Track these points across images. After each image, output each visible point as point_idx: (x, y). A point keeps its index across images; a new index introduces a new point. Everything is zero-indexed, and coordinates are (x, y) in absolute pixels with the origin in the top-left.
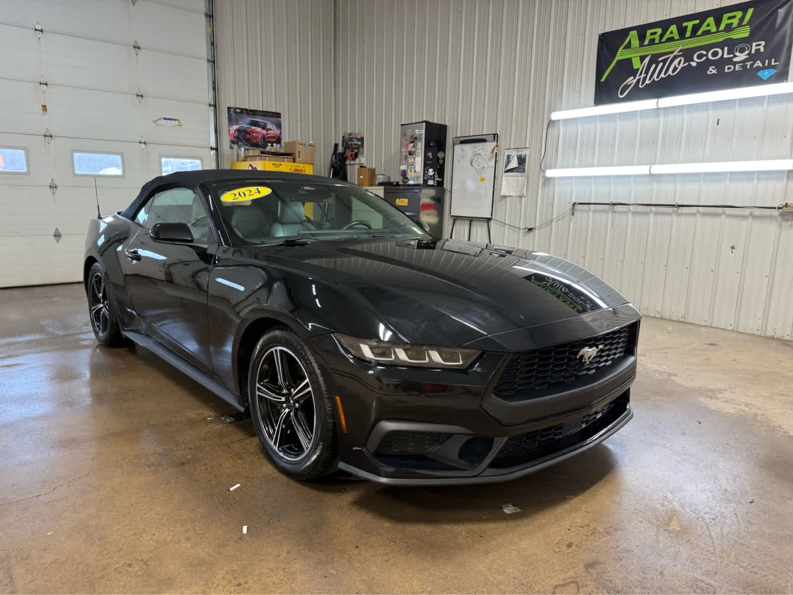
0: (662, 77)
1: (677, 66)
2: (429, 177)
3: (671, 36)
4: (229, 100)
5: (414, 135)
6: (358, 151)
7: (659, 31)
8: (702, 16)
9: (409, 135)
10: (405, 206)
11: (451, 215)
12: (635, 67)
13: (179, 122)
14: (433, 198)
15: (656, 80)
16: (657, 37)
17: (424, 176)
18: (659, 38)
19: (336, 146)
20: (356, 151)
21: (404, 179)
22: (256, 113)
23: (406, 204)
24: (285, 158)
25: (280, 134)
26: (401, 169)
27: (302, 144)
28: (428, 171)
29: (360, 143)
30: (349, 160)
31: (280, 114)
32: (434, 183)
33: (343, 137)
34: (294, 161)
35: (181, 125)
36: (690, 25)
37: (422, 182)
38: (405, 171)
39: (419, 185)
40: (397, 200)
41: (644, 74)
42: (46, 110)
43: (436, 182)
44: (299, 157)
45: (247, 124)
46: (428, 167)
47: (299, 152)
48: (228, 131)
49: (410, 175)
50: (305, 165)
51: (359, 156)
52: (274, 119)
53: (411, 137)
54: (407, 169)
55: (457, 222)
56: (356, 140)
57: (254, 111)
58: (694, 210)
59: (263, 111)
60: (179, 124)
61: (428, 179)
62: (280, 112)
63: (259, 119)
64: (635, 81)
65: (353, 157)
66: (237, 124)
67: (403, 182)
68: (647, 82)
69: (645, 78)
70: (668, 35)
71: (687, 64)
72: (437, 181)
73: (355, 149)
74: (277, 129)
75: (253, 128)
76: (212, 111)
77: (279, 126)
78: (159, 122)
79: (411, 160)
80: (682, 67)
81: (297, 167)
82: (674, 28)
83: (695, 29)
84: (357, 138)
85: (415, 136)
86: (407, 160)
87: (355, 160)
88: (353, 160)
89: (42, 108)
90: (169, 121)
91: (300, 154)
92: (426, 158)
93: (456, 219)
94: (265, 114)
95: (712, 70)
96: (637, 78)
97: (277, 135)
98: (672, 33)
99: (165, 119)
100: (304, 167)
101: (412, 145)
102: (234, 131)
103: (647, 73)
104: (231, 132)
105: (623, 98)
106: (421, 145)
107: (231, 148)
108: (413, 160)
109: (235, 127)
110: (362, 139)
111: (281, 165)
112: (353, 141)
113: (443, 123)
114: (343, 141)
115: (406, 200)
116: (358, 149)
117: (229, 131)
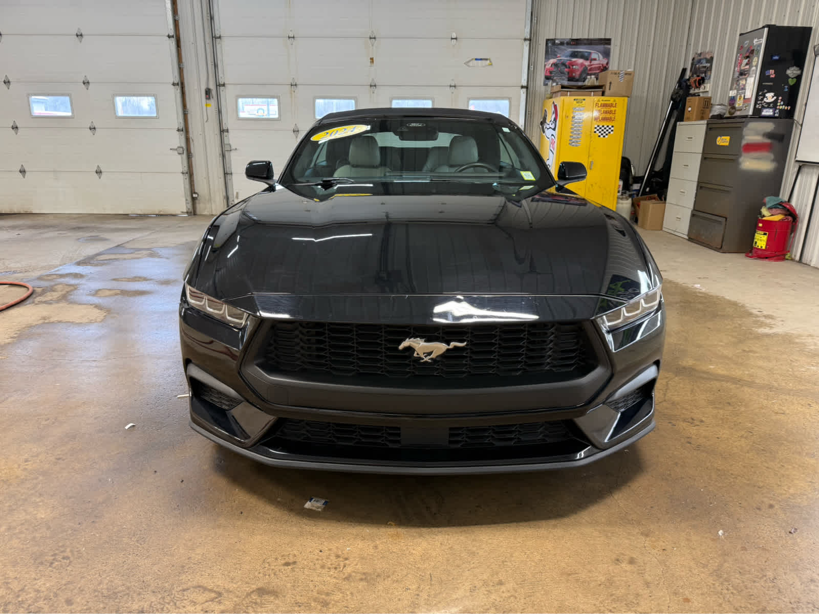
2: (764, 104)
4: (548, 31)
5: (751, 47)
6: (705, 76)
9: (746, 48)
10: (726, 146)
11: (797, 159)
13: (491, 62)
14: (769, 135)
17: (756, 103)
19: (684, 70)
20: (703, 75)
21: (731, 110)
22: (579, 42)
23: (727, 144)
24: (591, 91)
25: (607, 64)
26: (730, 95)
27: (616, 74)
28: (764, 96)
29: (708, 65)
30: (693, 89)
31: (609, 40)
32: (775, 113)
33: (693, 59)
34: (603, 94)
35: (492, 65)
37: (751, 113)
38: (734, 97)
39: (746, 117)
40: (719, 138)
42: (373, 62)
43: (777, 111)
44: (610, 89)
45: (567, 56)
46: (766, 91)
47: (610, 83)
48: (543, 65)
49: (739, 104)
50: (617, 99)
51: (706, 81)
52: (601, 47)
53: (748, 51)
54: (737, 95)
55: (805, 170)
56: (704, 61)
57: (577, 40)
59: (588, 40)
60: (490, 63)
61: (763, 107)
62: (610, 38)
63: (581, 49)
65: (697, 84)
66: (555, 56)
67: (730, 113)
72: (781, 110)
73: (702, 73)
74: (604, 57)
75: (574, 60)
76: (527, 46)
77: (607, 54)
78: (471, 64)
79: (742, 82)
81: (606, 101)
84: (706, 58)
85: (752, 49)
86: (738, 83)
87: (699, 88)
88: (697, 87)
89: (370, 61)
90: (480, 61)
91: (612, 85)
92: (763, 78)
93: (803, 165)
94: (590, 42)
97: (603, 65)
99: (476, 59)
100: (615, 101)
101: (746, 61)
102: (550, 65)
104: (547, 67)
106: (758, 61)
107: (546, 85)
108: (744, 82)
109: (552, 61)
110: (710, 60)
111: (584, 100)
112: (702, 63)
113: (808, 26)
114: (692, 64)
115: (728, 138)
116: (705, 72)
117: (545, 66)
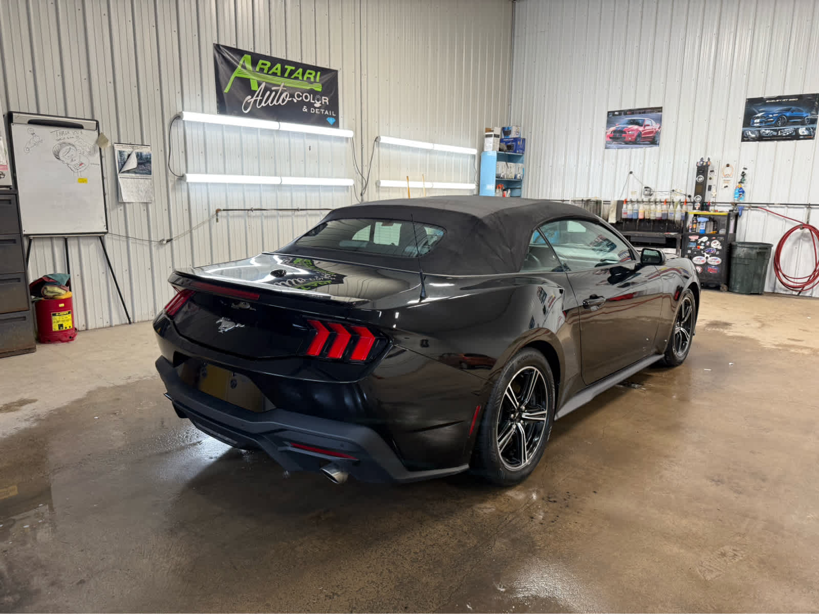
0: (274, 104)
1: (285, 98)
3: (276, 71)
7: (269, 64)
8: (297, 65)
12: (253, 89)
15: (270, 105)
16: (266, 68)
18: (267, 69)
36: (289, 68)
41: (261, 97)
58: (304, 212)
64: (253, 100)
68: (263, 104)
69: (261, 101)
70: (274, 70)
71: (291, 99)
80: (288, 101)
82: (279, 66)
83: (292, 72)
95: (305, 109)
96: (254, 98)
98: (277, 69)
103: (263, 96)
105: (247, 114)
